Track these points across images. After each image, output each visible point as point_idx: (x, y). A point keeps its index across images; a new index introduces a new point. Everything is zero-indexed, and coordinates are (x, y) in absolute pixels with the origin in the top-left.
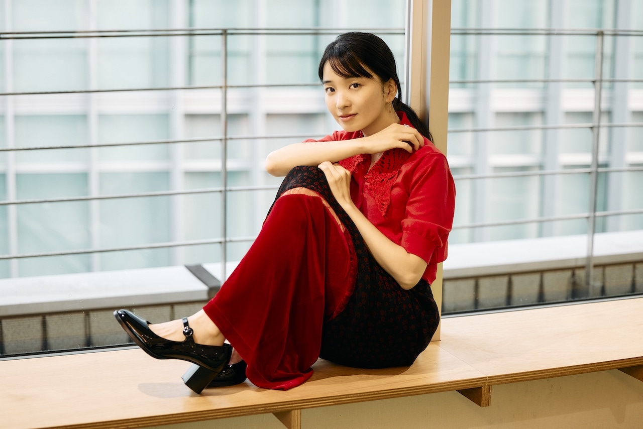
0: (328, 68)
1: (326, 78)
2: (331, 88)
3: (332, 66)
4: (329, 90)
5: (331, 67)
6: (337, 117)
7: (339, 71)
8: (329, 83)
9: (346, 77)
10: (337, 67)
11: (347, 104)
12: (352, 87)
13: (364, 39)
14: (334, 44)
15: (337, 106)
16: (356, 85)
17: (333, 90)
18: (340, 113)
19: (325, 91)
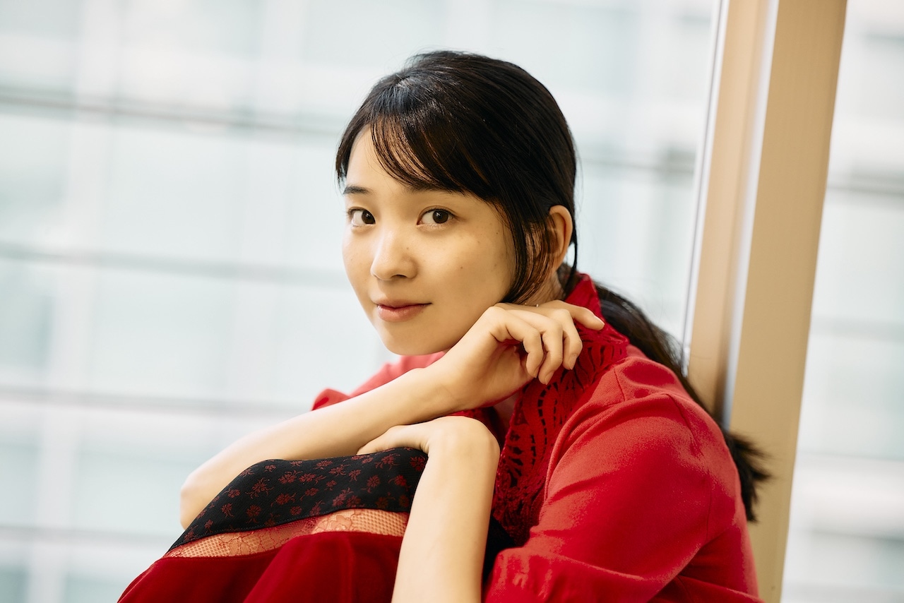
0: (364, 147)
1: (353, 178)
2: (365, 212)
3: (377, 145)
4: (358, 215)
5: (373, 148)
6: (368, 303)
7: (396, 163)
8: (361, 195)
9: (417, 184)
10: (392, 149)
11: (405, 268)
12: (429, 218)
13: (488, 77)
14: (396, 79)
15: (373, 270)
16: (442, 216)
17: (369, 218)
18: (379, 294)
19: (345, 216)
